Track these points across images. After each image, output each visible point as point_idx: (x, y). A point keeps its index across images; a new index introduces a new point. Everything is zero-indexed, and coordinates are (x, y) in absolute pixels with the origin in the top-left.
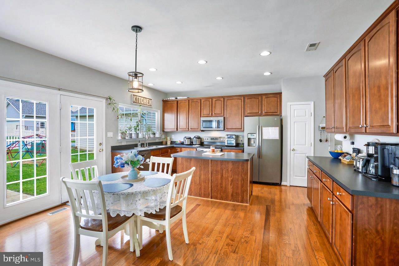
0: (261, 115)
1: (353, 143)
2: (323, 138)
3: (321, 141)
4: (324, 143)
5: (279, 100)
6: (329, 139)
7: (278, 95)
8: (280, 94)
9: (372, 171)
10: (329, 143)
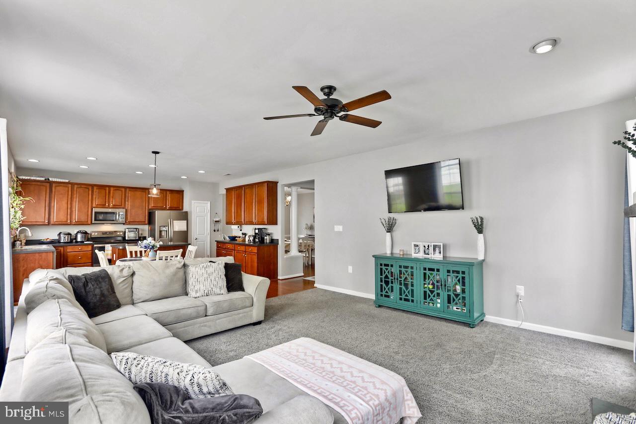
0: (165, 209)
1: (241, 230)
2: (216, 229)
3: (215, 231)
4: (216, 232)
5: (181, 197)
6: (219, 230)
7: (181, 192)
8: (183, 191)
9: (257, 240)
10: (219, 232)
